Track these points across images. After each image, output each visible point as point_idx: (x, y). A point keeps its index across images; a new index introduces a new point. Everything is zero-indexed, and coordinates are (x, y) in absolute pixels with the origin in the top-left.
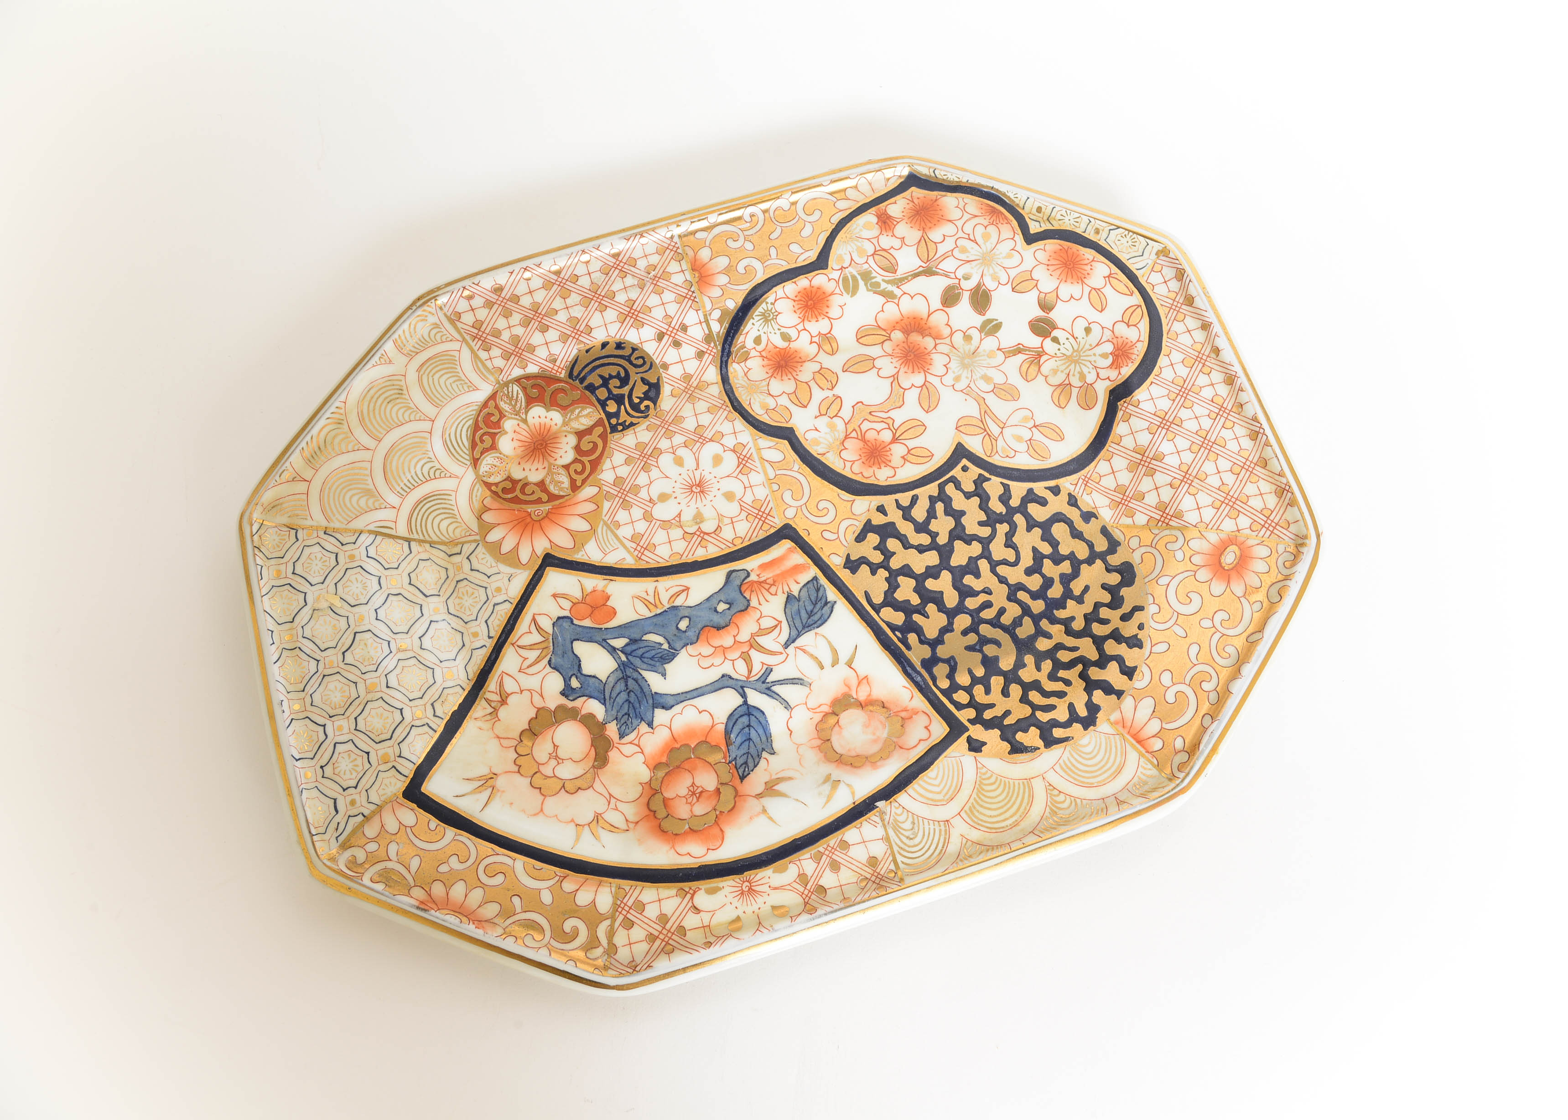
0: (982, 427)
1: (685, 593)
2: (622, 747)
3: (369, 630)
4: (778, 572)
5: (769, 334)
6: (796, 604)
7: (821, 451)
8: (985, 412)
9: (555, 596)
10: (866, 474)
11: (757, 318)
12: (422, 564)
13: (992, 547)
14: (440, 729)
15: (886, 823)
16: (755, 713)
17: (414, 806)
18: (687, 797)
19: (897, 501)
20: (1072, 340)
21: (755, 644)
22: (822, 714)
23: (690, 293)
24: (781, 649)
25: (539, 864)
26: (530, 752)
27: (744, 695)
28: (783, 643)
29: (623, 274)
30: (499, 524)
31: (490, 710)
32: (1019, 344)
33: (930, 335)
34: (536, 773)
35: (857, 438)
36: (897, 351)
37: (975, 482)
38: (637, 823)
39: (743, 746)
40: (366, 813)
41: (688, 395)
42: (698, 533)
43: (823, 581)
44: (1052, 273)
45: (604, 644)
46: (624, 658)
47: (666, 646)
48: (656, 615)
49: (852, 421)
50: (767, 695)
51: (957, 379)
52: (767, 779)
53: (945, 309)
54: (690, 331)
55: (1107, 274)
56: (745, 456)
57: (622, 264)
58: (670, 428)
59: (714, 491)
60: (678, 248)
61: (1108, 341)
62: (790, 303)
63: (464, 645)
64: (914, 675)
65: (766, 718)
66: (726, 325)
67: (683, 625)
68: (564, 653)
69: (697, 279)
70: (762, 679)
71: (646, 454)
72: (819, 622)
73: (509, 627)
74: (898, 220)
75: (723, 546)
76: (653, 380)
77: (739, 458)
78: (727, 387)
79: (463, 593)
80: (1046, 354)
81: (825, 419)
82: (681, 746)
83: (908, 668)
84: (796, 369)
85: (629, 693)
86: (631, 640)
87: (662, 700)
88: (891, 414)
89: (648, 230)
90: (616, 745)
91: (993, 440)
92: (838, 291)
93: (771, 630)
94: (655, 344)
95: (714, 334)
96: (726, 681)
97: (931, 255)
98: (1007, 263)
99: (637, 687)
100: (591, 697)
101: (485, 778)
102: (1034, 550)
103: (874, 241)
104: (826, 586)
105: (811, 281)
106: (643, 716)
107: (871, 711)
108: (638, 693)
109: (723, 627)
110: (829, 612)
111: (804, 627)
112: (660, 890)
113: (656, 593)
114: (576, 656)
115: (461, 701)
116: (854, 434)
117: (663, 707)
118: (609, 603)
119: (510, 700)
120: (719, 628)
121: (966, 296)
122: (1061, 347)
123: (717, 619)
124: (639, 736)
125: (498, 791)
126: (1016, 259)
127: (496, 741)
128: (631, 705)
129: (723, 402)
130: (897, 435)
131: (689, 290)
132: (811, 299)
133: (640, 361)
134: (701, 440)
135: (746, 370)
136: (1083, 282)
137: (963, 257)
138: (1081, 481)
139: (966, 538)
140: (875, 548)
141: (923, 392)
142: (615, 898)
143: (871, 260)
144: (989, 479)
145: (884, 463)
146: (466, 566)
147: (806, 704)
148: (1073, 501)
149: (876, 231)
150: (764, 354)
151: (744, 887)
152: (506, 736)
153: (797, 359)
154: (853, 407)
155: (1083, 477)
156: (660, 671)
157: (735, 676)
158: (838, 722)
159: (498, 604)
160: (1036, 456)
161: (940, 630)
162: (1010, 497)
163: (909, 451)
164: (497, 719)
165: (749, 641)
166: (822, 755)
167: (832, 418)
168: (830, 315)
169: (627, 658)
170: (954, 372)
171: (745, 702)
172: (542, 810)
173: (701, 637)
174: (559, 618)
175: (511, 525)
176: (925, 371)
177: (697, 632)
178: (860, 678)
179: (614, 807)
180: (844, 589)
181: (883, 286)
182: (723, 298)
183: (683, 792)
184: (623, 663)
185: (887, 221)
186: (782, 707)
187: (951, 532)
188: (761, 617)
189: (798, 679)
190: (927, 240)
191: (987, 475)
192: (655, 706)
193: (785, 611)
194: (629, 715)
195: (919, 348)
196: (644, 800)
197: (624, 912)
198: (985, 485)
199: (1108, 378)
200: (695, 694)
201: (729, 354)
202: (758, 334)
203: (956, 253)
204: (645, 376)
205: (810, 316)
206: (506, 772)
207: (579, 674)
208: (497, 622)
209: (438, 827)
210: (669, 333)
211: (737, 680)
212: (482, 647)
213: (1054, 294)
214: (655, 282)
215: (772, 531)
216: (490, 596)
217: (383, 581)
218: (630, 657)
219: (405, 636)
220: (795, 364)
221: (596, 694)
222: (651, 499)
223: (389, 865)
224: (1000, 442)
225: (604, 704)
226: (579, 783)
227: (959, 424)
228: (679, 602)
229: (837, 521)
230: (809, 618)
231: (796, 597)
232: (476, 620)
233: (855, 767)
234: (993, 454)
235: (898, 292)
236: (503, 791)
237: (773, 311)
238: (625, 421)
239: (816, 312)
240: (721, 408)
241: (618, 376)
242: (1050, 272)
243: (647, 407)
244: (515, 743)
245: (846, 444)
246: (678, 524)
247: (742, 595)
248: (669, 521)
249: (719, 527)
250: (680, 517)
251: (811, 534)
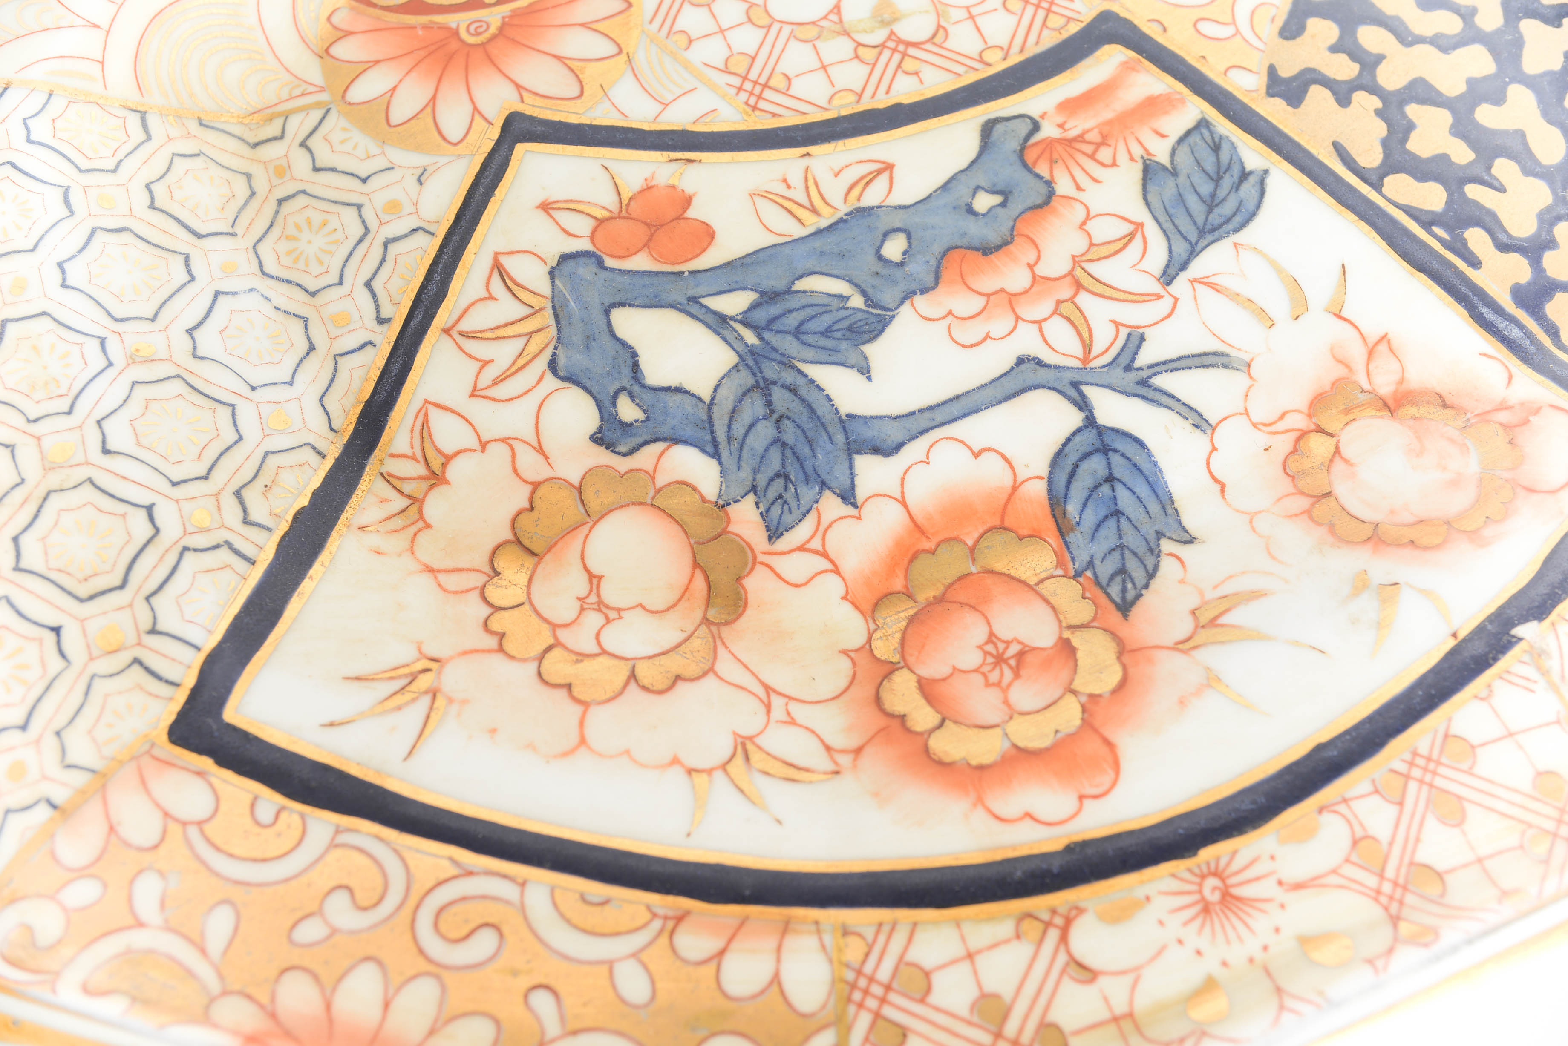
1: (884, 178)
2: (779, 563)
3: (44, 314)
4: (1107, 114)
6: (1171, 182)
9: (546, 207)
12: (180, 165)
14: (267, 556)
15: (1556, 677)
16: (1119, 444)
17: (206, 763)
18: (986, 669)
21: (1086, 281)
22: (1294, 435)
24: (1157, 288)
25: (597, 889)
26: (523, 598)
27: (1083, 404)
28: (1158, 272)
30: (377, 62)
31: (401, 503)
34: (549, 649)
38: (858, 751)
39: (1103, 532)
40: (60, 796)
42: (891, 44)
43: (1224, 127)
45: (694, 309)
46: (751, 338)
47: (857, 301)
48: (819, 232)
50: (1144, 398)
52: (1194, 601)
63: (312, 348)
64: (1502, 324)
65: (1150, 455)
67: (894, 249)
68: (589, 339)
70: (1124, 360)
72: (1238, 219)
73: (432, 289)
75: (960, 69)
79: (298, 227)
82: (938, 545)
83: (1484, 310)
85: (778, 421)
86: (762, 294)
87: (868, 433)
90: (761, 558)
93: (1119, 245)
96: (1028, 374)
99: (796, 406)
100: (676, 441)
101: (406, 671)
104: (1234, 139)
106: (825, 476)
107: (1416, 418)
108: (804, 420)
109: (998, 248)
110: (1255, 195)
111: (1202, 233)
112: (967, 928)
113: (811, 183)
114: (623, 343)
115: (316, 482)
117: (876, 450)
118: (691, 213)
119: (455, 471)
120: (987, 250)
123: (976, 230)
124: (823, 530)
125: (450, 701)
127: (426, 580)
128: (788, 453)
139: (1546, 13)
140: (1334, 49)
142: (835, 961)
146: (301, 163)
147: (1246, 413)
151: (1207, 892)
152: (449, 564)
156: (852, 361)
157: (1049, 358)
158: (1337, 451)
159: (395, 240)
161: (1541, 216)
164: (420, 524)
165: (1070, 273)
166: (1322, 531)
169: (761, 338)
171: (1090, 421)
172: (583, 741)
173: (945, 275)
174: (565, 258)
175: (409, 62)
177: (933, 262)
178: (1372, 340)
179: (785, 718)
180: (1277, 140)
183: (971, 658)
184: (752, 351)
186: (1187, 425)
188: (1088, 218)
189: (1214, 354)
192: (854, 448)
193: (1145, 198)
194: (787, 477)
196: (864, 691)
197: (872, 1003)
200: (955, 409)
206: (465, 653)
207: (636, 388)
208: (396, 284)
209: (284, 816)
211: (1057, 367)
212: (362, 347)
215: (1074, 28)
216: (373, 223)
217: (75, 198)
218: (767, 335)
219: (146, 326)
221: (689, 432)
223: (140, 939)
225: (716, 454)
226: (675, 664)
228: (873, 196)
230: (1210, 210)
231: (1164, 168)
232: (341, 283)
233: (1426, 548)
236: (465, 702)
244: (478, 580)
246: (837, 28)
247: (1030, 171)
248: (813, 23)
249: (939, 26)
250: (839, 13)
251: (1168, 29)
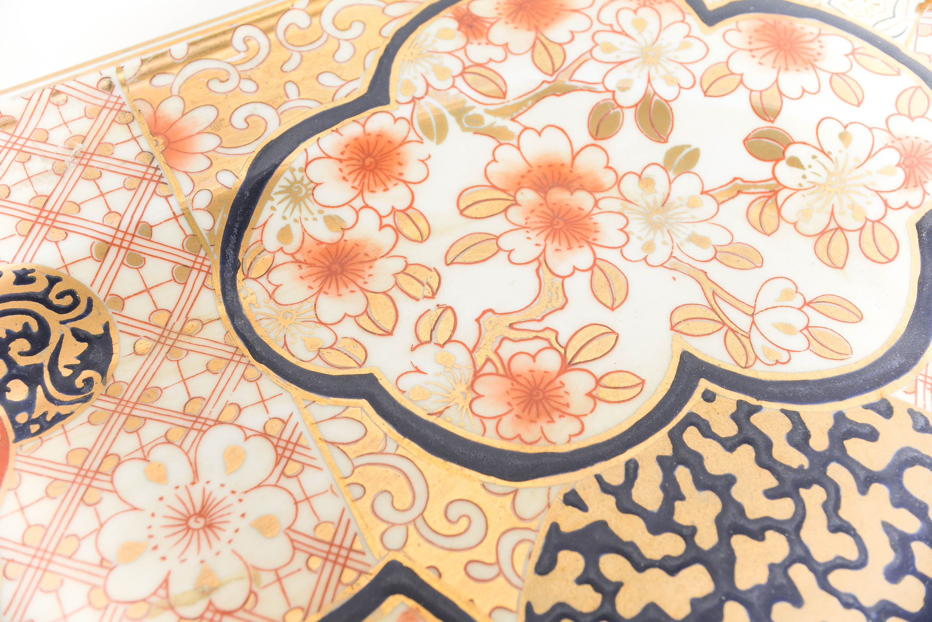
0: (716, 318)
5: (304, 223)
7: (436, 408)
8: (714, 293)
10: (528, 438)
11: (278, 198)
13: (806, 535)
19: (599, 478)
20: (821, 157)
23: (151, 171)
29: (23, 157)
32: (735, 179)
33: (582, 188)
35: (497, 374)
36: (533, 218)
37: (734, 417)
41: (166, 348)
42: (210, 615)
44: (762, 61)
49: (481, 345)
51: (649, 247)
53: (598, 142)
54: (158, 234)
55: (849, 50)
56: (288, 442)
57: (21, 141)
58: (135, 412)
59: (235, 521)
60: (123, 104)
61: (886, 146)
62: (332, 166)
66: (224, 216)
69: (161, 148)
71: (88, 470)
74: (492, 21)
76: (96, 330)
77: (276, 447)
78: (239, 323)
80: (785, 187)
81: (431, 348)
84: (361, 274)
88: (549, 322)
89: (65, 80)
91: (743, 339)
92: (412, 136)
94: (92, 266)
95: (204, 233)
97: (558, 62)
98: (685, 56)
102: (888, 527)
103: (461, 54)
105: (364, 126)
116: (489, 368)
121: (629, 115)
122: (807, 172)
126: (698, 50)
129: (233, 350)
130: (569, 357)
131: (149, 167)
132: (369, 155)
133: (68, 300)
134: (198, 426)
135: (271, 288)
136: (813, 66)
137: (612, 57)
138: (920, 385)
139: (752, 527)
140: (581, 581)
141: (596, 277)
143: (460, 82)
144: (757, 409)
145: (558, 410)
148: (922, 423)
149: (459, 40)
150: (299, 256)
153: (361, 257)
154: (478, 320)
155: (922, 378)
160: (827, 353)
162: (807, 436)
163: (598, 381)
167: (442, 346)
168: (407, 177)
170: (639, 238)
176: (589, 243)
181: (489, 120)
182: (213, 171)
185: (475, 24)
187: (719, 521)
190: (546, 42)
191: (752, 401)
195: (570, 209)
198: (755, 419)
199: (907, 204)
201: (236, 266)
202: (283, 224)
203: (597, 53)
204: (82, 325)
205: (372, 183)
210: (117, 242)
213: (774, 89)
214: (84, 162)
215: (364, 581)
220: (358, 267)
222: (103, 559)
224: (756, 339)
227: (675, 320)
229: (492, 536)
234: (750, 363)
235: (514, 128)
237: (306, 181)
238: (45, 414)
239: (382, 176)
240: (231, 360)
241: (25, 333)
242: (757, 60)
243: (89, 382)
245: (479, 388)
246: (164, 602)
248: (144, 600)
249: (251, 592)
250: (167, 588)
251: (443, 575)
